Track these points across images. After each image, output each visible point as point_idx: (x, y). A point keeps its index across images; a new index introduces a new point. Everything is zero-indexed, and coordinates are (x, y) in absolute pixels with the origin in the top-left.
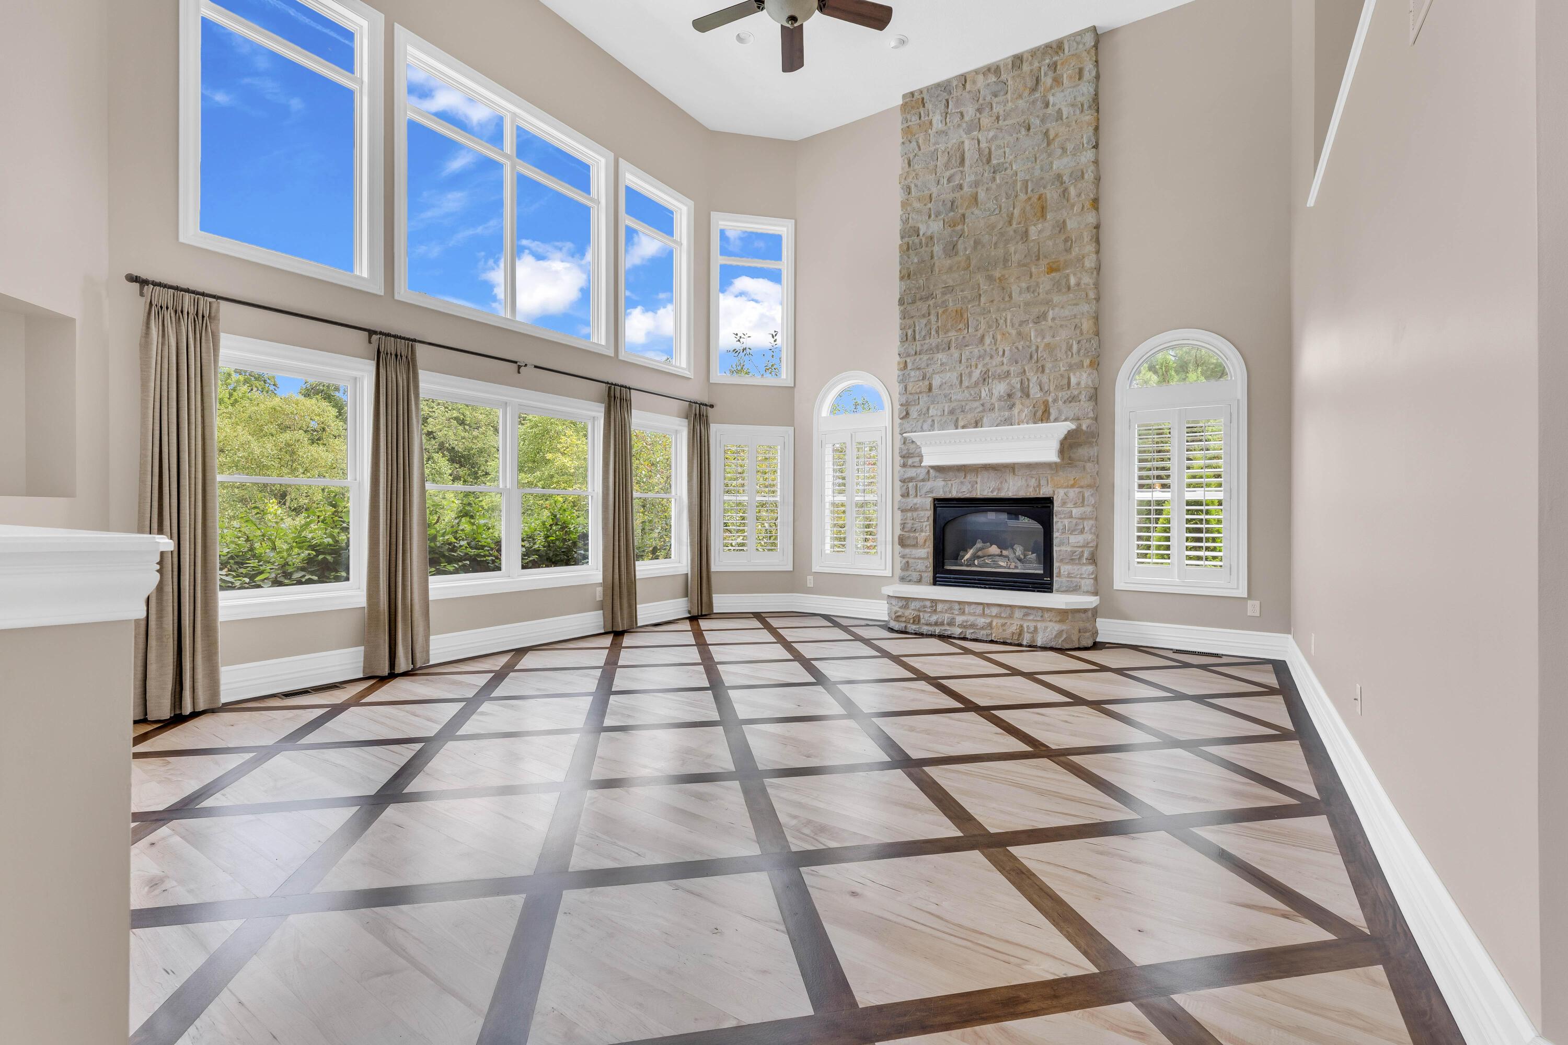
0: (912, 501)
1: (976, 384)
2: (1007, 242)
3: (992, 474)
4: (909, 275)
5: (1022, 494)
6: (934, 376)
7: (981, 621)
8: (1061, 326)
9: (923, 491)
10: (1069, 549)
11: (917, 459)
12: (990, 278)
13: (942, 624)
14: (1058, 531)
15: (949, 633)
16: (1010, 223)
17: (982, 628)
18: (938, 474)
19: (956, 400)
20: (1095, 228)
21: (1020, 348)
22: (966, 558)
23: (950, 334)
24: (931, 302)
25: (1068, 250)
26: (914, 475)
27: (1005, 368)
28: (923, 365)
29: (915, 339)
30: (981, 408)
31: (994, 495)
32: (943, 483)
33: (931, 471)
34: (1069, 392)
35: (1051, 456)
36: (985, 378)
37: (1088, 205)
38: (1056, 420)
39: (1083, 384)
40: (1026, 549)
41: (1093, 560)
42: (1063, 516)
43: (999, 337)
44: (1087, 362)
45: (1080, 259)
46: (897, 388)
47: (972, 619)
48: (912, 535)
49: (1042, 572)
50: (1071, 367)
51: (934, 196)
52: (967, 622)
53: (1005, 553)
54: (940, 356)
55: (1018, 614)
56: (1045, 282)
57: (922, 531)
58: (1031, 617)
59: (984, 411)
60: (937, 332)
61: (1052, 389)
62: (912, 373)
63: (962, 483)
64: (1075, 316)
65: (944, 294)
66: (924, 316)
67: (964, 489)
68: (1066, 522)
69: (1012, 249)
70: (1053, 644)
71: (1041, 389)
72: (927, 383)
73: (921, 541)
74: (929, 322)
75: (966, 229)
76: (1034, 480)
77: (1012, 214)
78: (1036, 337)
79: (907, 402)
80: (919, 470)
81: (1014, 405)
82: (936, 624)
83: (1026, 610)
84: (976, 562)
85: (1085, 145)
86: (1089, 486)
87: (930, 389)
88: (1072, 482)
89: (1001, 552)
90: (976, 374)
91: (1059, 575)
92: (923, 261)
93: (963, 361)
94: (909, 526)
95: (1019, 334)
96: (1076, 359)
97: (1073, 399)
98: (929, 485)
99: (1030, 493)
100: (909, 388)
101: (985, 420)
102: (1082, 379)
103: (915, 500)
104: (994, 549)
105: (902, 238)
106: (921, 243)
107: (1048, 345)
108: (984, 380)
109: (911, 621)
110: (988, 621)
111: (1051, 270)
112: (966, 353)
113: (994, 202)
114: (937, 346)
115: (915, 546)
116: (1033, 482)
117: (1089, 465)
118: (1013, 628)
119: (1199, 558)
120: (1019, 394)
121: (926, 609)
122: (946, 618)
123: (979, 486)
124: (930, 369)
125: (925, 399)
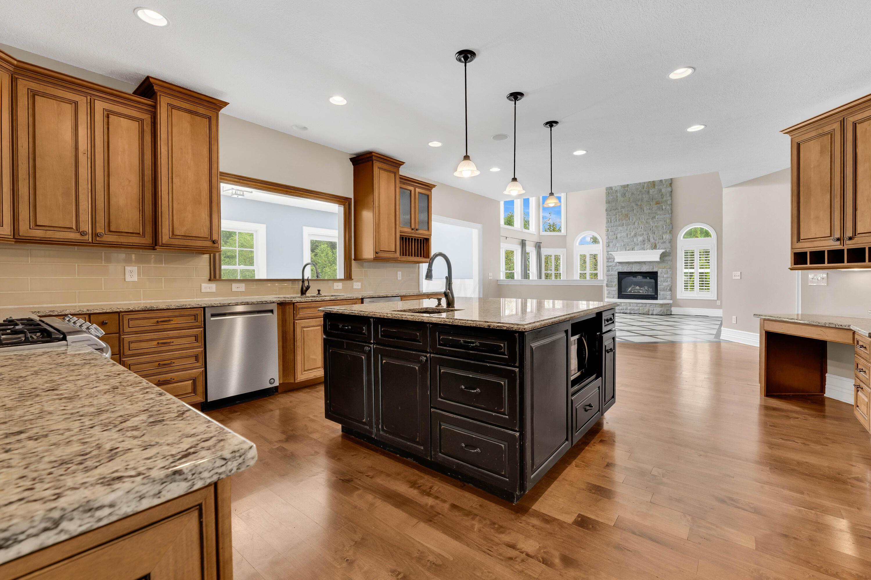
0: (611, 273)
1: (632, 237)
2: (642, 194)
3: (638, 264)
4: (609, 202)
5: (648, 271)
6: (618, 234)
7: (636, 308)
8: (660, 220)
9: (615, 269)
10: (663, 287)
11: (612, 260)
12: (637, 205)
13: (624, 309)
14: (659, 281)
16: (643, 188)
17: (637, 310)
18: (619, 265)
19: (625, 242)
20: (671, 192)
21: (647, 226)
22: (629, 290)
23: (624, 221)
24: (617, 211)
25: (662, 198)
26: (612, 265)
27: (642, 232)
28: (614, 231)
29: (611, 222)
30: (634, 244)
31: (639, 271)
32: (621, 267)
33: (617, 263)
34: (663, 240)
35: (657, 259)
36: (635, 235)
37: (668, 185)
38: (659, 249)
40: (648, 288)
41: (671, 290)
42: (661, 277)
43: (640, 223)
44: (668, 232)
45: (666, 201)
46: (605, 237)
47: (634, 308)
48: (611, 283)
49: (654, 294)
50: (663, 233)
52: (631, 308)
53: (641, 289)
54: (620, 228)
55: (648, 305)
56: (655, 207)
57: (615, 282)
58: (652, 306)
60: (619, 220)
61: (657, 239)
62: (610, 233)
63: (629, 267)
64: (665, 218)
65: (621, 209)
66: (614, 215)
67: (629, 269)
68: (662, 279)
69: (644, 196)
70: (659, 314)
71: (654, 239)
72: (615, 236)
73: (614, 285)
74: (616, 217)
75: (629, 189)
77: (644, 186)
78: (652, 223)
79: (609, 241)
80: (613, 263)
81: (645, 243)
82: (621, 310)
83: (650, 305)
84: (632, 292)
86: (669, 268)
87: (617, 238)
88: (664, 267)
90: (633, 234)
91: (660, 295)
92: (614, 198)
93: (627, 230)
94: (610, 280)
95: (647, 222)
96: (665, 231)
97: (664, 242)
98: (616, 268)
99: (651, 270)
100: (610, 237)
101: (635, 248)
102: (667, 237)
104: (638, 288)
105: (606, 190)
106: (613, 192)
107: (656, 226)
110: (638, 308)
111: (657, 204)
112: (629, 227)
114: (619, 225)
115: (612, 287)
116: (651, 267)
117: (669, 262)
118: (646, 309)
119: (703, 289)
120: (647, 241)
122: (625, 307)
123: (633, 268)
124: (617, 232)
125: (614, 241)
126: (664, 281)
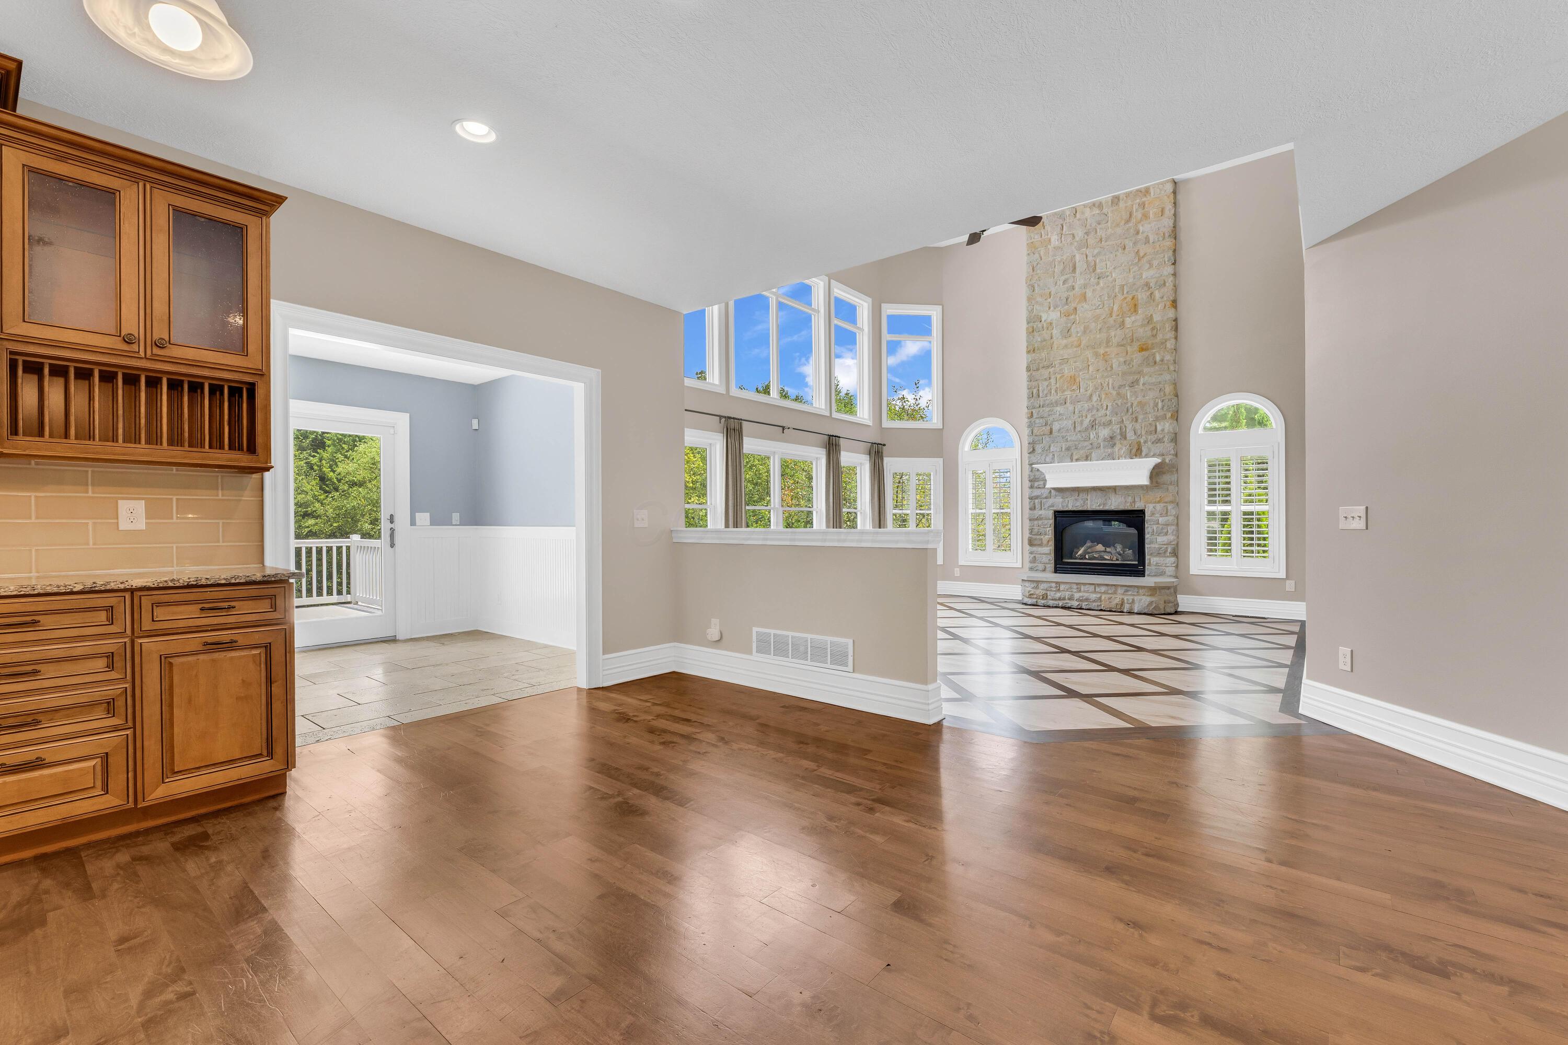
0: (1037, 513)
1: (1087, 429)
2: (1109, 328)
3: (1099, 493)
4: (1034, 350)
5: (1122, 507)
6: (1054, 423)
7: (1093, 596)
8: (1150, 389)
9: (1046, 506)
10: (1157, 546)
11: (1042, 483)
12: (1096, 355)
13: (1064, 599)
14: (1148, 533)
15: (1070, 605)
16: (1111, 315)
17: (1094, 601)
18: (1057, 493)
19: (1071, 441)
20: (1174, 321)
21: (1120, 404)
22: (1079, 553)
23: (1066, 393)
24: (1051, 370)
25: (1154, 336)
26: (1039, 494)
27: (1108, 418)
28: (1046, 415)
29: (1039, 396)
30: (1090, 446)
31: (1101, 508)
32: (1061, 500)
33: (1052, 491)
34: (1156, 436)
35: (1144, 481)
36: (1093, 425)
37: (1168, 303)
38: (1147, 456)
39: (1166, 431)
40: (1124, 547)
41: (1175, 553)
42: (1152, 523)
43: (1103, 396)
44: (1169, 415)
45: (1163, 343)
46: (1026, 431)
47: (1086, 595)
48: (1038, 537)
49: (1137, 563)
50: (1157, 419)
51: (1052, 293)
52: (1083, 597)
53: (1108, 549)
54: (1058, 408)
55: (1120, 591)
56: (1138, 358)
57: (1045, 535)
58: (1130, 593)
59: (1092, 448)
60: (1056, 391)
61: (1143, 433)
62: (1037, 421)
63: (1076, 500)
64: (1160, 383)
65: (1060, 364)
66: (1046, 380)
67: (1078, 504)
68: (1155, 527)
69: (1113, 334)
70: (1146, 611)
71: (1135, 434)
72: (1048, 428)
73: (1045, 542)
74: (1050, 384)
75: (1078, 319)
76: (1130, 498)
77: (1113, 309)
78: (1131, 396)
79: (1033, 441)
80: (1043, 491)
81: (1115, 444)
82: (1060, 599)
83: (1126, 588)
84: (1087, 557)
85: (1167, 262)
86: (1172, 502)
87: (1051, 432)
88: (1158, 499)
89: (1105, 549)
90: (1086, 422)
91: (1150, 564)
92: (1045, 340)
93: (1076, 413)
94: (1036, 530)
95: (1118, 394)
96: (1161, 413)
97: (1159, 441)
98: (1051, 501)
99: (1128, 507)
100: (1035, 431)
101: (1093, 455)
102: (1166, 426)
103: (1040, 512)
104: (1100, 547)
105: (1028, 323)
106: (1043, 327)
107: (1140, 403)
108: (1093, 426)
109: (1041, 597)
110: (1099, 596)
111: (1142, 349)
112: (1078, 407)
113: (1099, 299)
114: (1056, 402)
115: (1041, 545)
116: (1130, 499)
117: (1171, 488)
118: (1116, 600)
119: (1252, 552)
120: (1119, 437)
121: (1052, 589)
122: (1067, 594)
123: (1089, 502)
124: (1051, 418)
125: (1047, 439)
126: (1160, 533)
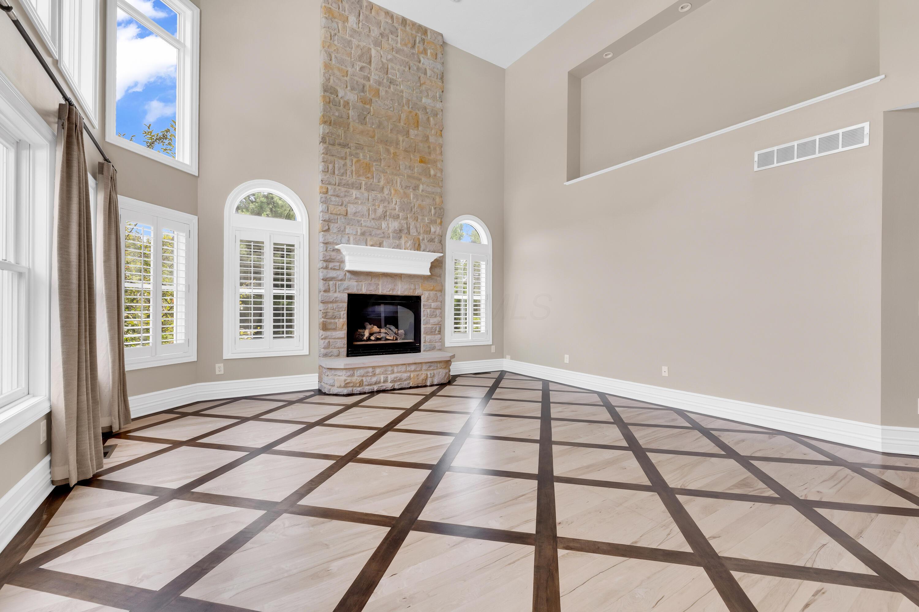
0: (331, 295)
1: (380, 218)
2: (397, 132)
3: (389, 280)
4: (329, 122)
5: (407, 293)
6: (349, 205)
8: (426, 196)
9: (342, 288)
10: (430, 326)
11: (338, 264)
12: (388, 151)
14: (424, 316)
15: (384, 388)
16: (399, 121)
18: (353, 277)
20: (440, 146)
21: (405, 202)
22: (366, 335)
23: (361, 178)
24: (347, 150)
25: (429, 154)
26: (335, 275)
27: (397, 212)
28: (342, 195)
29: (334, 173)
30: (382, 235)
31: (391, 293)
32: (355, 283)
33: (347, 274)
34: (430, 236)
35: (426, 272)
36: (384, 216)
38: (424, 251)
39: (437, 232)
41: (437, 331)
42: (427, 307)
43: (393, 192)
44: (437, 221)
45: (435, 162)
48: (333, 321)
49: (414, 340)
50: (430, 222)
51: (349, 73)
54: (353, 191)
56: (418, 168)
57: (340, 318)
58: (432, 368)
59: (384, 237)
60: (352, 173)
61: (421, 232)
62: (333, 199)
63: (370, 284)
64: (433, 193)
65: (356, 148)
66: (342, 158)
67: (371, 288)
68: (428, 310)
69: (401, 138)
71: (417, 231)
72: (343, 208)
73: (339, 326)
74: (345, 165)
75: (372, 111)
76: (413, 285)
77: (401, 116)
78: (414, 198)
79: (329, 219)
80: (338, 272)
81: (402, 236)
84: (372, 338)
85: (438, 98)
86: (440, 291)
87: (346, 214)
88: (432, 288)
89: (380, 330)
90: (380, 211)
91: (423, 343)
92: (340, 117)
93: (370, 200)
94: (330, 314)
95: (405, 193)
96: (433, 218)
97: (432, 240)
98: (345, 284)
99: (410, 293)
100: (331, 209)
101: (384, 243)
102: (436, 230)
103: (336, 295)
107: (419, 205)
109: (358, 385)
111: (421, 161)
112: (372, 194)
113: (391, 102)
114: (353, 184)
115: (335, 329)
116: (412, 287)
117: (439, 279)
120: (406, 231)
121: (368, 374)
123: (380, 287)
124: (347, 199)
125: (341, 221)
126: (432, 316)
